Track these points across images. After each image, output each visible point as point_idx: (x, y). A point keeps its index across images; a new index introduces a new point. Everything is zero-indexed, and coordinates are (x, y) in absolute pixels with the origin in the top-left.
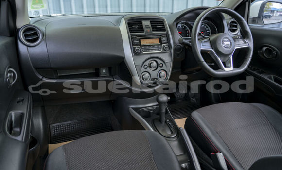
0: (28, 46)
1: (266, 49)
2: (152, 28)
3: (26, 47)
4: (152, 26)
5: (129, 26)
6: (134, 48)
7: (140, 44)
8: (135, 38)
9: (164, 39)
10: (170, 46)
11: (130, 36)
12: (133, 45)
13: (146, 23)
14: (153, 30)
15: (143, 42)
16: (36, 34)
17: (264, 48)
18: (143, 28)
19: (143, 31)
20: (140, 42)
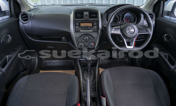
0: (23, 23)
1: (167, 35)
2: (89, 16)
3: (22, 23)
4: (89, 15)
5: (75, 15)
6: (76, 28)
7: (79, 26)
8: (77, 22)
9: (95, 24)
10: (98, 28)
11: (74, 21)
12: (75, 26)
13: (86, 13)
14: (89, 18)
15: (82, 25)
16: (27, 17)
17: (166, 35)
18: (83, 16)
19: (83, 18)
20: (80, 25)
